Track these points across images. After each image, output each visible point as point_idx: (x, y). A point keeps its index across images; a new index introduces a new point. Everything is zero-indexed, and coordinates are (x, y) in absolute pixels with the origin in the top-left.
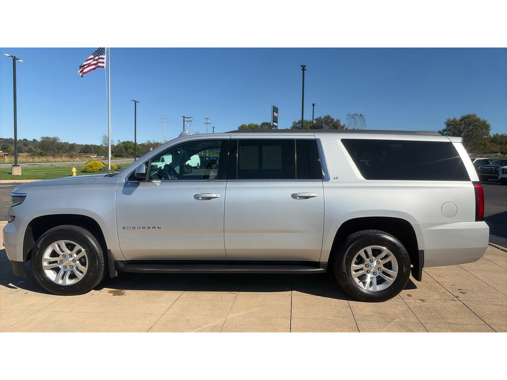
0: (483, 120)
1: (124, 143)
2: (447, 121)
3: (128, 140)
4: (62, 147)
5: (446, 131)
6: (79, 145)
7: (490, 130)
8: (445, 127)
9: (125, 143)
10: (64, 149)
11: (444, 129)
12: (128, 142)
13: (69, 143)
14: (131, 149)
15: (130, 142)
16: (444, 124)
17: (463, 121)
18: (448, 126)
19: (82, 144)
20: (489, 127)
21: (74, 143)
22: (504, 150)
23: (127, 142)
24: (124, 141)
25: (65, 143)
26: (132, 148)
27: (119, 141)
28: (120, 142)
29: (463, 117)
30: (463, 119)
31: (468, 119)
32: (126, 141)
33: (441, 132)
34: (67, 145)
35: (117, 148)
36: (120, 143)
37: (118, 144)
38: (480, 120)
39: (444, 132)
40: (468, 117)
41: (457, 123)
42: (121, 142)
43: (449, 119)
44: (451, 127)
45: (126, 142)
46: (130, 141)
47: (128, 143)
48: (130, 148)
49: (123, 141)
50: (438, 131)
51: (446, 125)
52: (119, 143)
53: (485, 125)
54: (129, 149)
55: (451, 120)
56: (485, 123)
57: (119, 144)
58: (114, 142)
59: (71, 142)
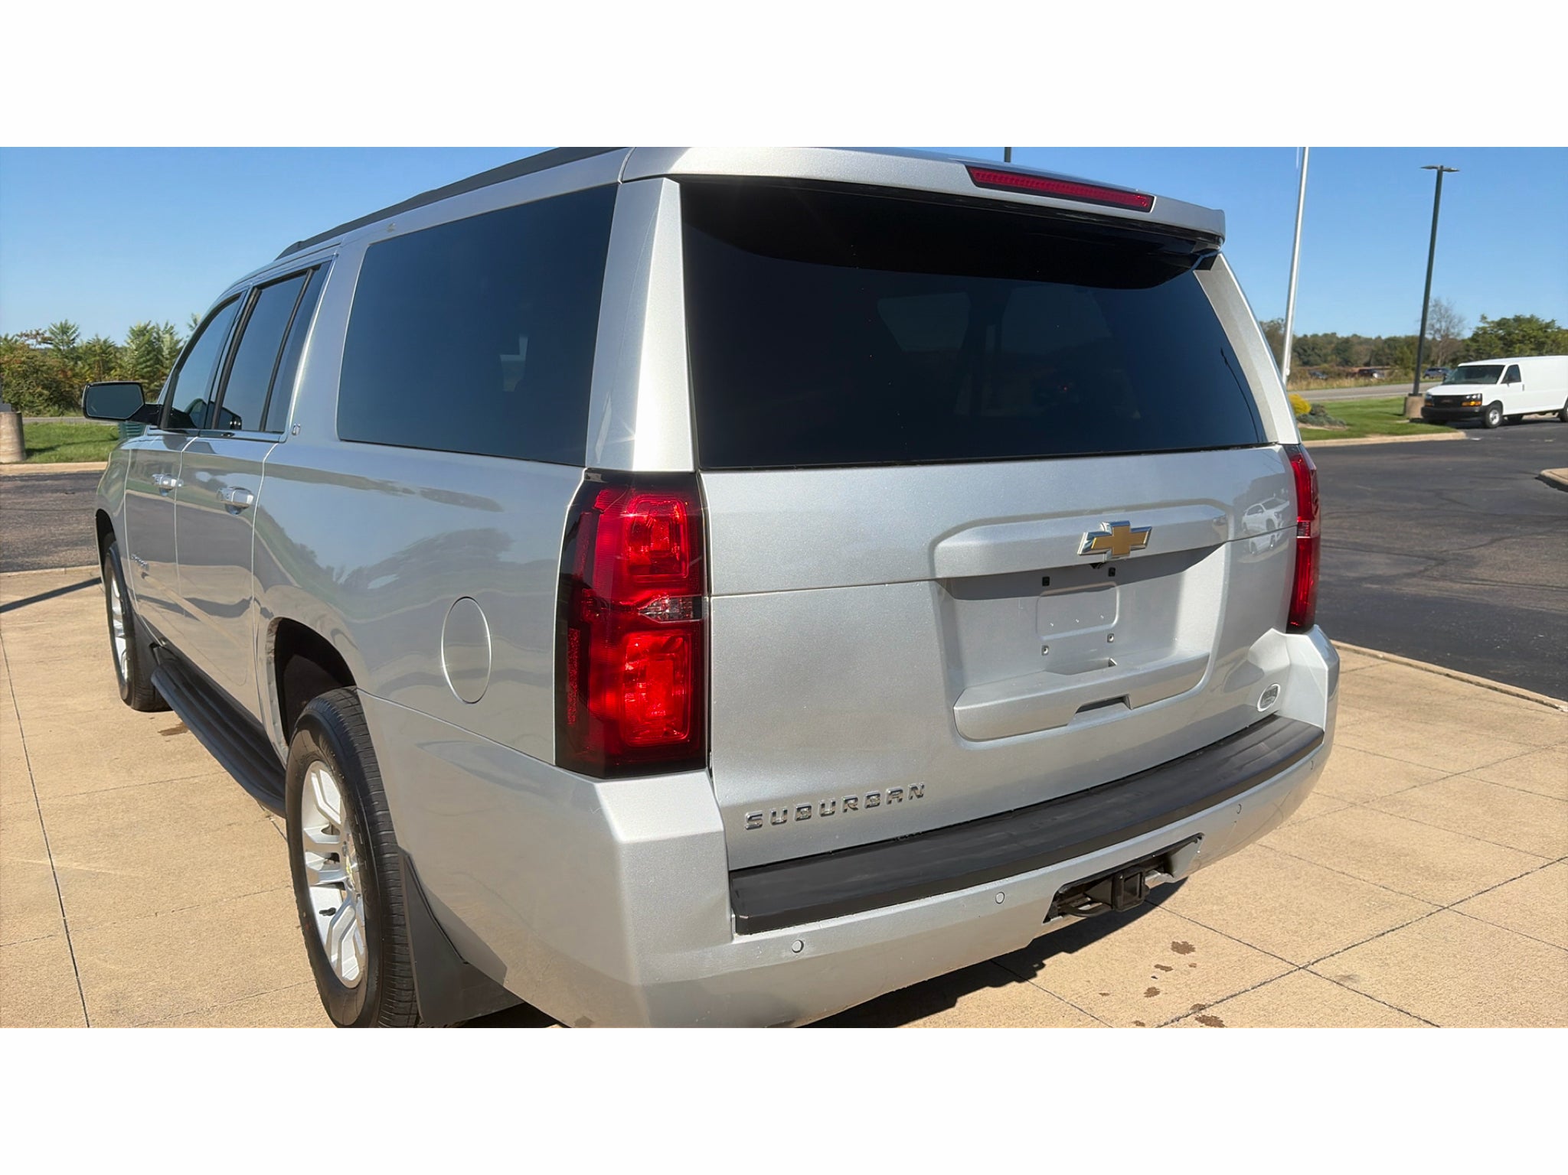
1: (1502, 323)
3: (1518, 314)
4: (1313, 349)
6: (1368, 341)
9: (1504, 324)
10: (1319, 356)
12: (1518, 320)
13: (1339, 335)
14: (1525, 344)
15: (1524, 319)
19: (1379, 337)
21: (1355, 336)
23: (1514, 319)
24: (1504, 317)
25: (1326, 335)
26: (1533, 340)
27: (1484, 318)
28: (1488, 323)
32: (1510, 316)
34: (1331, 343)
35: (1474, 344)
36: (1486, 325)
37: (1478, 328)
42: (1489, 320)
45: (1509, 320)
46: (1528, 316)
47: (1516, 325)
48: (1521, 342)
49: (1497, 319)
52: (1481, 325)
54: (1518, 345)
57: (1483, 329)
58: (1465, 322)
59: (1343, 333)
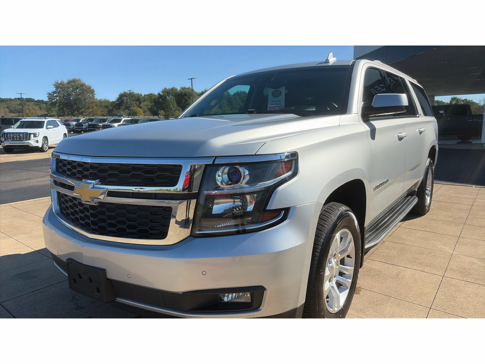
0: (88, 85)
2: (55, 83)
5: (55, 94)
7: (95, 94)
8: (54, 89)
11: (53, 91)
16: (53, 85)
17: (70, 85)
18: (56, 88)
20: (94, 92)
22: (105, 113)
29: (69, 81)
30: (69, 82)
31: (75, 83)
33: (51, 94)
38: (85, 84)
39: (54, 94)
40: (74, 81)
41: (65, 86)
43: (57, 81)
44: (60, 89)
50: (48, 93)
51: (55, 87)
53: (91, 90)
55: (59, 83)
56: (90, 88)
